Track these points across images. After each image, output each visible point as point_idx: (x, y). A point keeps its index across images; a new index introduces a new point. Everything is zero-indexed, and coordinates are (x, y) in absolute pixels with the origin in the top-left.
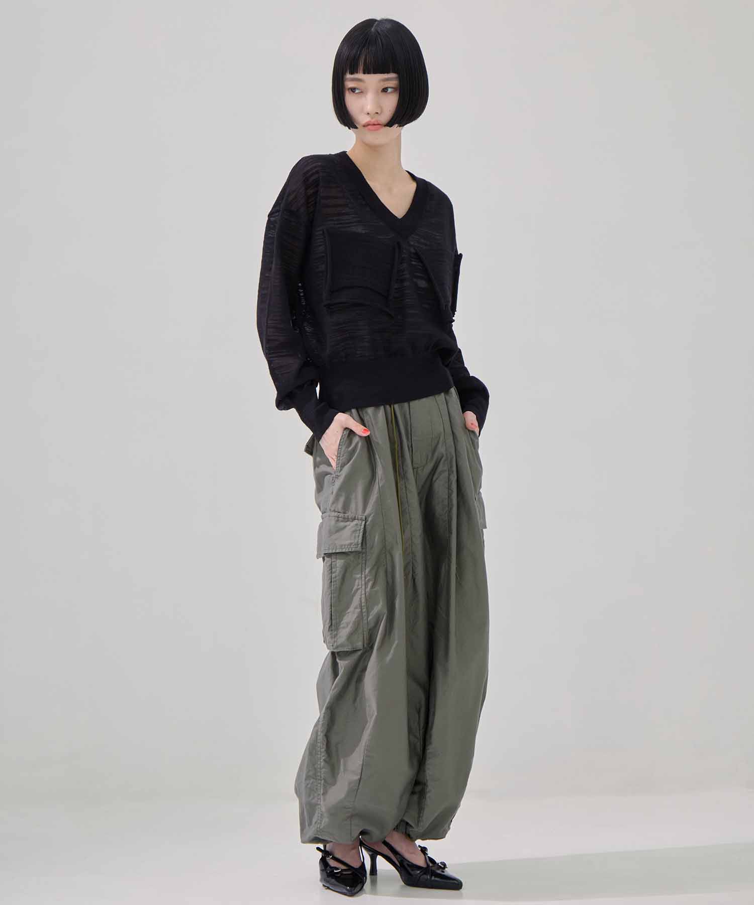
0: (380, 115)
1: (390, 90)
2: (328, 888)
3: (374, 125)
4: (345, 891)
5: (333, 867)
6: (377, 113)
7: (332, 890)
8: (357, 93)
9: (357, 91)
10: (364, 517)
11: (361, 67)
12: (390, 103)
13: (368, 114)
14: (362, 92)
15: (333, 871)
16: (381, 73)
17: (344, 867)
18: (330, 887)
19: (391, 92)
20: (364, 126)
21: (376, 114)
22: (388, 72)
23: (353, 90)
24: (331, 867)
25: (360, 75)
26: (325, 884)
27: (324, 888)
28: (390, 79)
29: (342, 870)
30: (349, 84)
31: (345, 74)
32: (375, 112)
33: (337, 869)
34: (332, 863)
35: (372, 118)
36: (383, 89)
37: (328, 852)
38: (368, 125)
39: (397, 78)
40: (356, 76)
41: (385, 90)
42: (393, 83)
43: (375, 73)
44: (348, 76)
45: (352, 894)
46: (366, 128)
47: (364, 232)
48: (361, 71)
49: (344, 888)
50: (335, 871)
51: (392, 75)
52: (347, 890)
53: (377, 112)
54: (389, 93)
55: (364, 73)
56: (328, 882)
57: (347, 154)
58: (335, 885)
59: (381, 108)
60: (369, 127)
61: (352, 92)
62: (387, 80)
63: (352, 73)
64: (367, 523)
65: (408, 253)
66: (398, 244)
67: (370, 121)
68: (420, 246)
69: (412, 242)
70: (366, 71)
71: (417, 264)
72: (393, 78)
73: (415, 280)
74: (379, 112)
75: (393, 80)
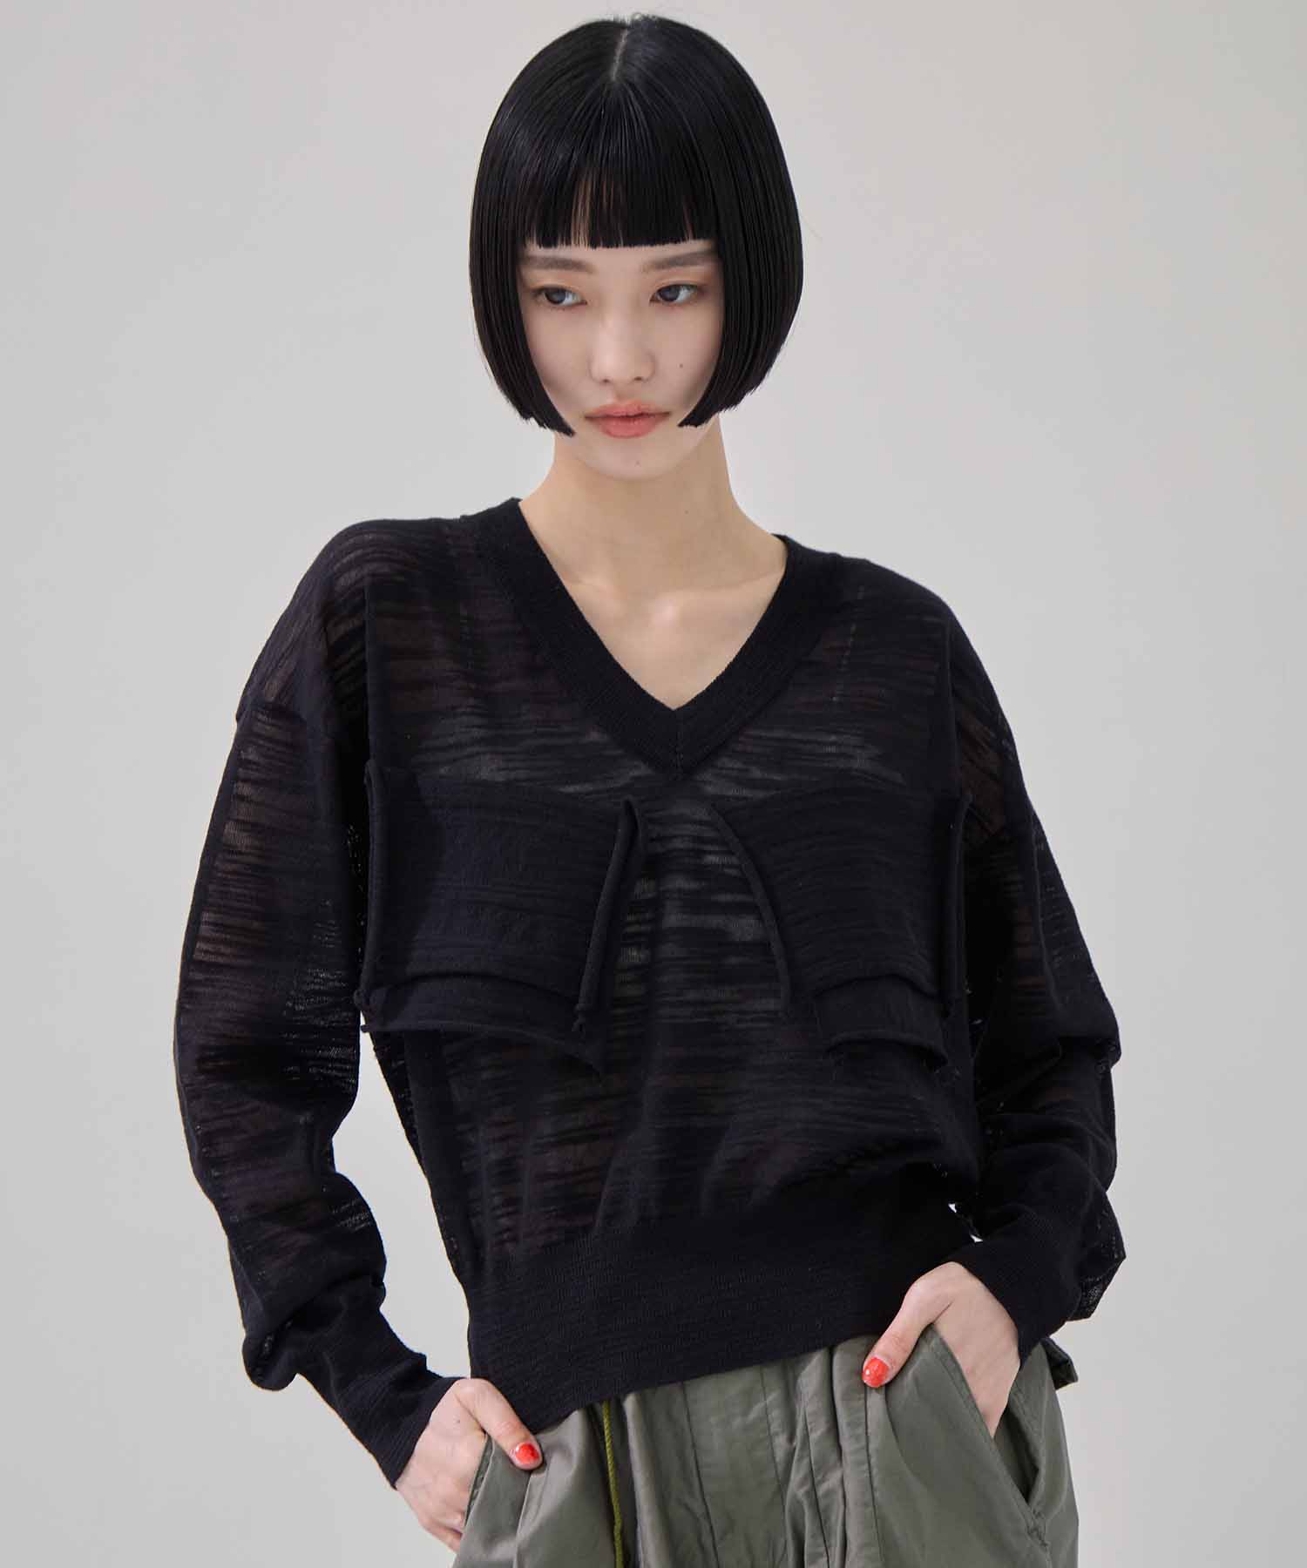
0: (654, 373)
1: (683, 294)
3: (631, 418)
6: (639, 379)
8: (571, 306)
9: (569, 300)
11: (581, 223)
13: (609, 381)
14: (583, 303)
19: (688, 302)
20: (590, 421)
21: (639, 384)
22: (677, 238)
23: (554, 295)
25: (579, 251)
28: (687, 259)
30: (540, 278)
31: (525, 242)
32: (627, 375)
35: (620, 397)
36: (660, 291)
38: (607, 417)
39: (708, 254)
40: (562, 252)
41: (666, 295)
42: (697, 273)
43: (632, 241)
44: (536, 250)
46: (602, 427)
47: (500, 777)
48: (583, 236)
51: (694, 246)
53: (640, 374)
54: (681, 305)
55: (594, 243)
57: (519, 509)
59: (652, 359)
60: (617, 422)
61: (548, 303)
63: (548, 241)
65: (690, 829)
66: (629, 807)
67: (613, 407)
68: (746, 793)
69: (713, 784)
70: (602, 237)
71: (726, 860)
72: (695, 254)
73: (715, 921)
74: (645, 374)
75: (693, 263)
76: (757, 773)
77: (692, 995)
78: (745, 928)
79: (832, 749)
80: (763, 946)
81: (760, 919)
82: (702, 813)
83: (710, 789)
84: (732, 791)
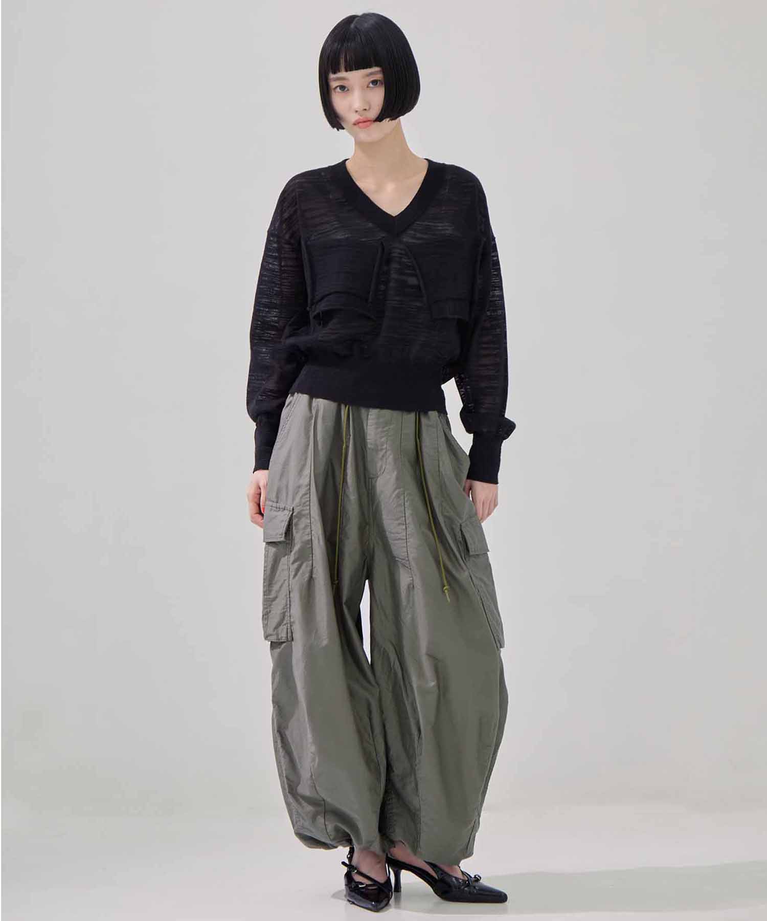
0: (370, 108)
2: (353, 903)
3: (365, 122)
4: (370, 906)
5: (358, 882)
6: (365, 110)
7: (358, 905)
10: (292, 508)
11: (343, 66)
12: (377, 97)
13: (357, 111)
14: (348, 90)
15: (358, 886)
16: (364, 68)
17: (369, 882)
18: (355, 902)
19: (379, 86)
20: (355, 124)
22: (370, 67)
24: (356, 882)
25: (343, 74)
26: (350, 899)
27: (348, 903)
28: (375, 72)
29: (367, 885)
30: (334, 84)
31: (328, 74)
32: (362, 109)
33: (362, 884)
34: (358, 878)
35: (361, 116)
37: (353, 866)
38: (359, 123)
39: (380, 71)
40: (339, 75)
42: (379, 77)
44: (332, 76)
45: (377, 910)
46: (357, 126)
48: (343, 69)
49: (369, 903)
50: (360, 886)
51: (376, 69)
52: (372, 905)
53: (365, 108)
55: (346, 71)
56: (352, 897)
58: (360, 900)
59: (369, 104)
60: (360, 124)
62: (371, 74)
63: (335, 73)
64: (294, 514)
65: (398, 251)
66: (382, 244)
67: (359, 119)
68: (414, 241)
69: (406, 239)
70: (348, 69)
71: (408, 261)
72: (376, 71)
73: (404, 278)
74: (367, 108)
75: (376, 74)
76: (418, 235)
77: (397, 298)
78: (412, 281)
79: (440, 228)
80: (418, 287)
81: (418, 279)
82: (402, 246)
83: (405, 240)
84: (411, 241)
